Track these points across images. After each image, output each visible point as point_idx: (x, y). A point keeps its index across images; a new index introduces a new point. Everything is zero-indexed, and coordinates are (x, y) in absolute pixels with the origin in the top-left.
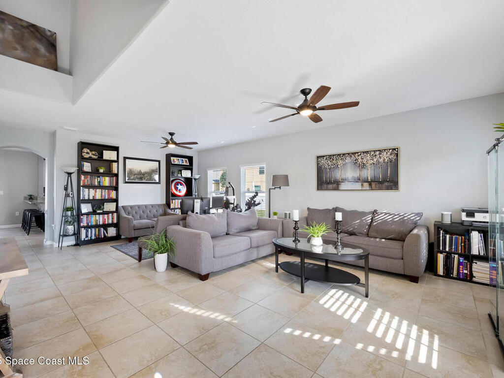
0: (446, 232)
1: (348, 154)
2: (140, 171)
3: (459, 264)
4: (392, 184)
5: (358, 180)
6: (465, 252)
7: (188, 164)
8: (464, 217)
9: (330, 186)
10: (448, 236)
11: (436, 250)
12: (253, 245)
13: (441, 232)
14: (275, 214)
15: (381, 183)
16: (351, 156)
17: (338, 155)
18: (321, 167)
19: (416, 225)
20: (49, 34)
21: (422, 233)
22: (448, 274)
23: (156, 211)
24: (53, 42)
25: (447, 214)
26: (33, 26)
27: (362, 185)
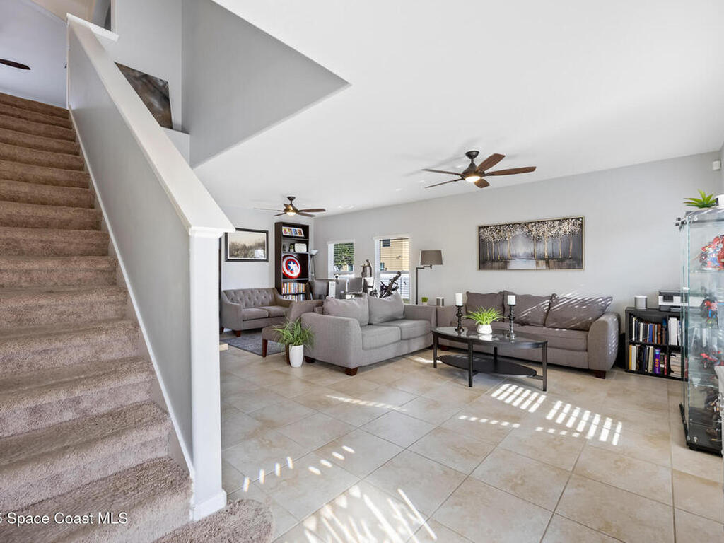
0: (640, 320)
1: (520, 224)
2: (245, 245)
3: (655, 356)
4: (574, 262)
5: (532, 257)
6: (661, 342)
7: (303, 236)
8: (661, 302)
9: (496, 265)
10: (642, 324)
11: (627, 341)
12: (405, 336)
13: (634, 319)
14: (425, 300)
15: (561, 260)
16: (523, 227)
17: (506, 225)
18: (483, 240)
19: (603, 311)
20: (161, 84)
21: (611, 320)
22: (641, 369)
23: (265, 297)
24: (165, 93)
25: (642, 297)
26: (146, 76)
27: (537, 263)
